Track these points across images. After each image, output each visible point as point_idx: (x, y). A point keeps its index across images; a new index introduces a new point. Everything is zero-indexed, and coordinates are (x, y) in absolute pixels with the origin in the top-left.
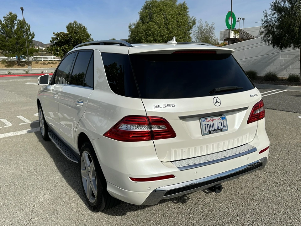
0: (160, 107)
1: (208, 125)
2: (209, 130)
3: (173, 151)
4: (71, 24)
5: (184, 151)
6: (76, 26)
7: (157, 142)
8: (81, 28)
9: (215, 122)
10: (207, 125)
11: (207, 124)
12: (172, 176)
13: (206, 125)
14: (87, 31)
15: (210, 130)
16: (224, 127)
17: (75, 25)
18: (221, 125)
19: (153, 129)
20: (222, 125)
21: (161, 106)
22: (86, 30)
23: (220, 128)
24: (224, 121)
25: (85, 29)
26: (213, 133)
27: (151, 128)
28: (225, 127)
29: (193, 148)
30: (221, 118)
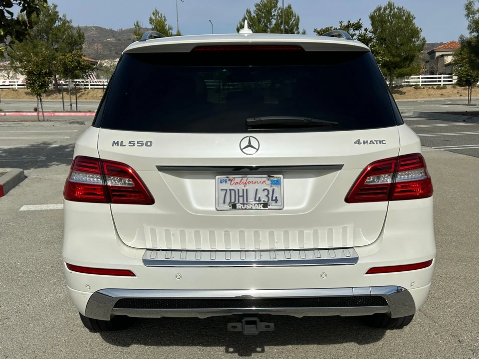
0: (123, 144)
1: (233, 192)
2: (233, 201)
3: (147, 229)
4: (379, 9)
5: (171, 233)
6: (390, 12)
7: (116, 207)
8: (400, 17)
9: (251, 188)
10: (228, 192)
11: (230, 190)
12: (128, 273)
13: (226, 190)
14: (414, 21)
15: (237, 202)
16: (272, 200)
17: (387, 12)
18: (267, 196)
19: (109, 183)
20: (270, 196)
21: (126, 143)
22: (411, 21)
23: (262, 202)
24: (276, 188)
25: (409, 18)
26: (242, 209)
27: (105, 180)
28: (276, 200)
29: (193, 231)
30: (269, 182)
